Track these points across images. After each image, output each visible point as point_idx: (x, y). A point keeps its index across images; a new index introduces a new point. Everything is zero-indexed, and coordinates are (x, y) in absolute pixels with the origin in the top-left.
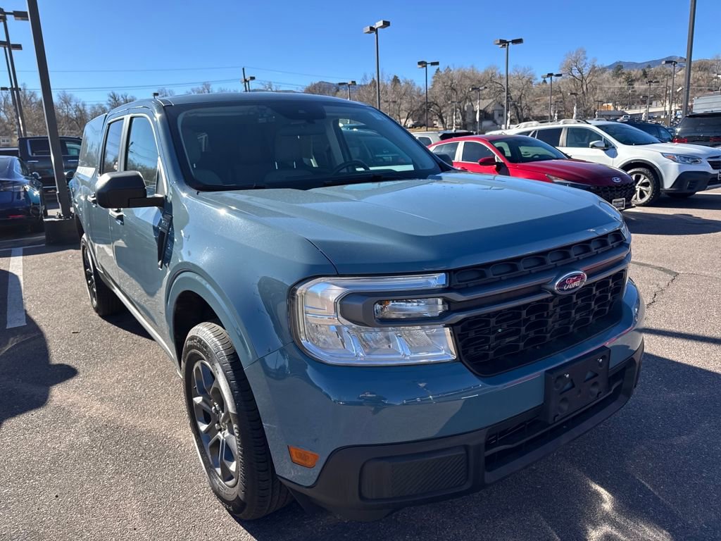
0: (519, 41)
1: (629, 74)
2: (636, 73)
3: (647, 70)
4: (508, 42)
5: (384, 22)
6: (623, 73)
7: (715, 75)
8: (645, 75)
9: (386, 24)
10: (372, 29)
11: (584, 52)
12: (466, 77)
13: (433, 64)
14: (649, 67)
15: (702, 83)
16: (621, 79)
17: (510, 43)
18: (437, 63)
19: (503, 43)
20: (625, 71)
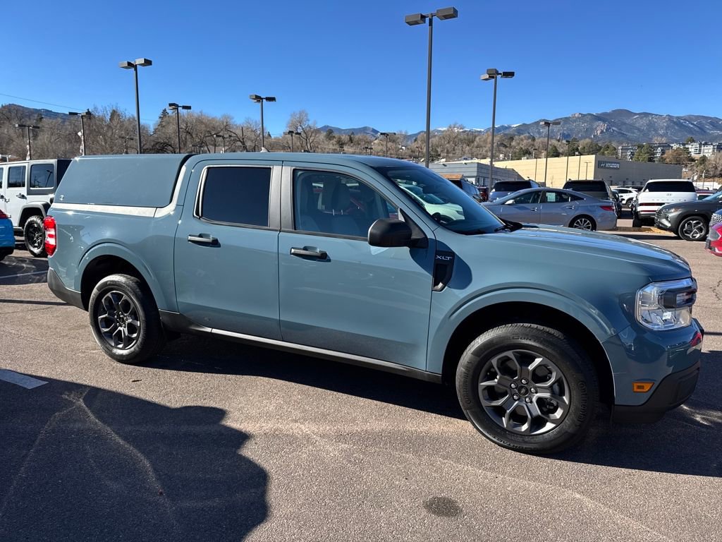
0: (271, 99)
1: (340, 138)
2: (345, 138)
3: (352, 136)
4: (262, 99)
5: (145, 60)
6: (334, 137)
7: (400, 147)
8: (351, 140)
9: (148, 63)
10: (130, 64)
11: (306, 115)
12: (202, 122)
13: (185, 107)
14: (353, 133)
15: (392, 152)
16: (334, 141)
17: (264, 100)
18: (189, 108)
19: (258, 99)
20: (336, 134)
